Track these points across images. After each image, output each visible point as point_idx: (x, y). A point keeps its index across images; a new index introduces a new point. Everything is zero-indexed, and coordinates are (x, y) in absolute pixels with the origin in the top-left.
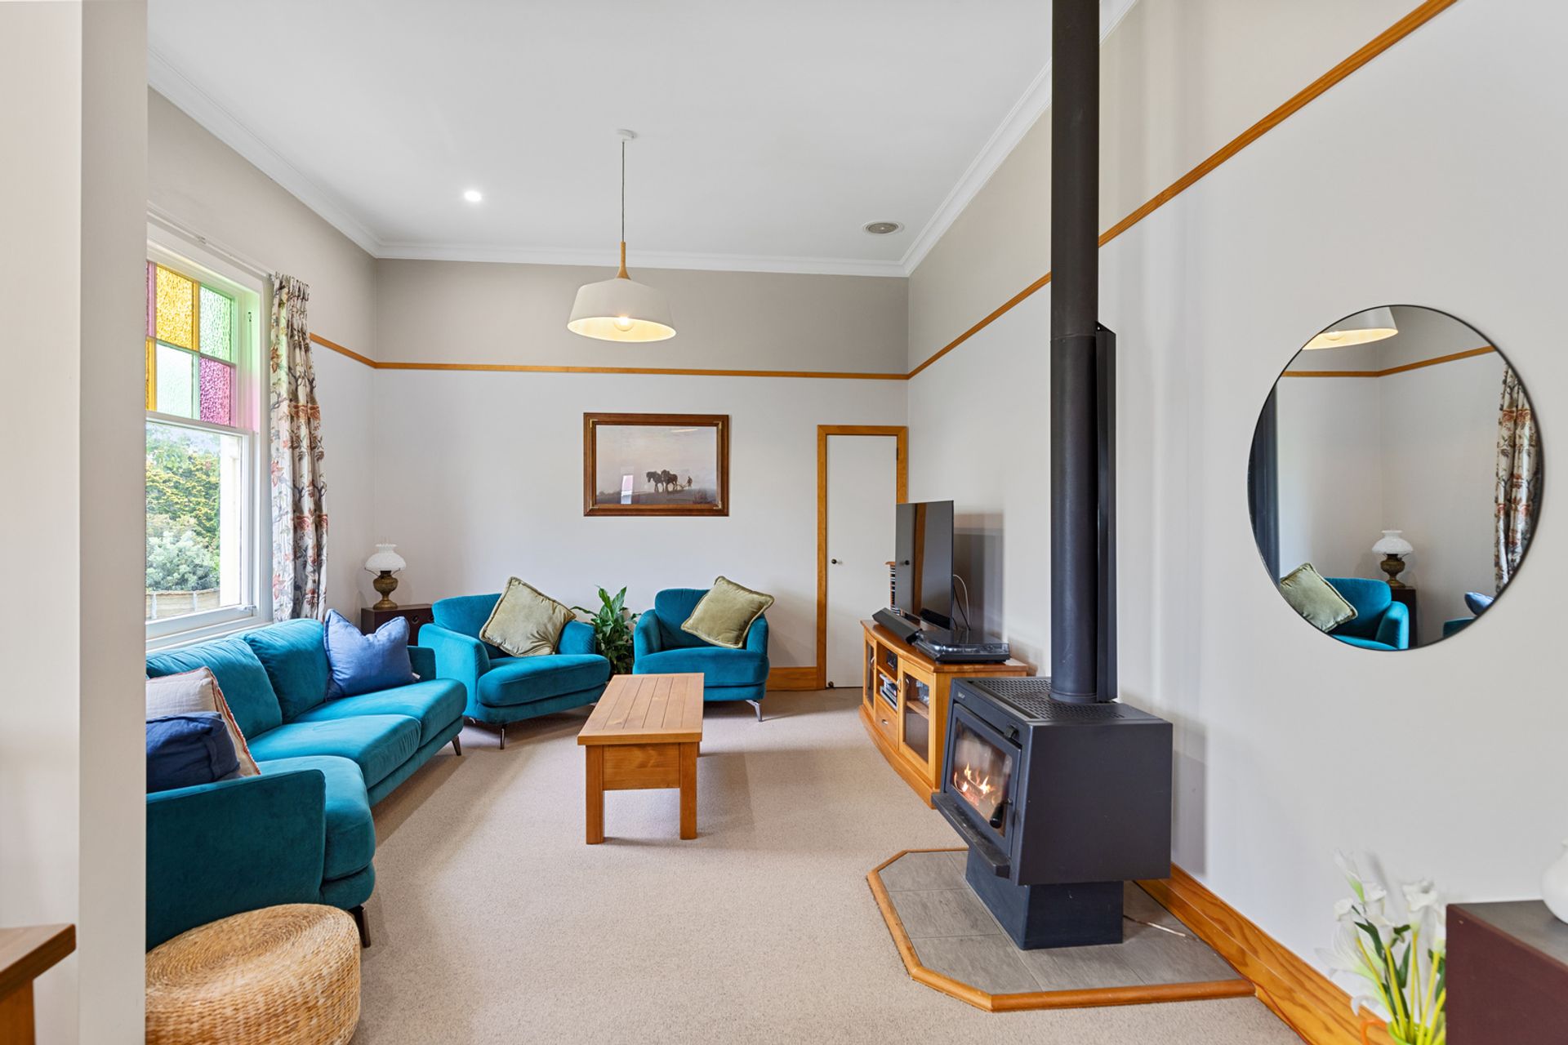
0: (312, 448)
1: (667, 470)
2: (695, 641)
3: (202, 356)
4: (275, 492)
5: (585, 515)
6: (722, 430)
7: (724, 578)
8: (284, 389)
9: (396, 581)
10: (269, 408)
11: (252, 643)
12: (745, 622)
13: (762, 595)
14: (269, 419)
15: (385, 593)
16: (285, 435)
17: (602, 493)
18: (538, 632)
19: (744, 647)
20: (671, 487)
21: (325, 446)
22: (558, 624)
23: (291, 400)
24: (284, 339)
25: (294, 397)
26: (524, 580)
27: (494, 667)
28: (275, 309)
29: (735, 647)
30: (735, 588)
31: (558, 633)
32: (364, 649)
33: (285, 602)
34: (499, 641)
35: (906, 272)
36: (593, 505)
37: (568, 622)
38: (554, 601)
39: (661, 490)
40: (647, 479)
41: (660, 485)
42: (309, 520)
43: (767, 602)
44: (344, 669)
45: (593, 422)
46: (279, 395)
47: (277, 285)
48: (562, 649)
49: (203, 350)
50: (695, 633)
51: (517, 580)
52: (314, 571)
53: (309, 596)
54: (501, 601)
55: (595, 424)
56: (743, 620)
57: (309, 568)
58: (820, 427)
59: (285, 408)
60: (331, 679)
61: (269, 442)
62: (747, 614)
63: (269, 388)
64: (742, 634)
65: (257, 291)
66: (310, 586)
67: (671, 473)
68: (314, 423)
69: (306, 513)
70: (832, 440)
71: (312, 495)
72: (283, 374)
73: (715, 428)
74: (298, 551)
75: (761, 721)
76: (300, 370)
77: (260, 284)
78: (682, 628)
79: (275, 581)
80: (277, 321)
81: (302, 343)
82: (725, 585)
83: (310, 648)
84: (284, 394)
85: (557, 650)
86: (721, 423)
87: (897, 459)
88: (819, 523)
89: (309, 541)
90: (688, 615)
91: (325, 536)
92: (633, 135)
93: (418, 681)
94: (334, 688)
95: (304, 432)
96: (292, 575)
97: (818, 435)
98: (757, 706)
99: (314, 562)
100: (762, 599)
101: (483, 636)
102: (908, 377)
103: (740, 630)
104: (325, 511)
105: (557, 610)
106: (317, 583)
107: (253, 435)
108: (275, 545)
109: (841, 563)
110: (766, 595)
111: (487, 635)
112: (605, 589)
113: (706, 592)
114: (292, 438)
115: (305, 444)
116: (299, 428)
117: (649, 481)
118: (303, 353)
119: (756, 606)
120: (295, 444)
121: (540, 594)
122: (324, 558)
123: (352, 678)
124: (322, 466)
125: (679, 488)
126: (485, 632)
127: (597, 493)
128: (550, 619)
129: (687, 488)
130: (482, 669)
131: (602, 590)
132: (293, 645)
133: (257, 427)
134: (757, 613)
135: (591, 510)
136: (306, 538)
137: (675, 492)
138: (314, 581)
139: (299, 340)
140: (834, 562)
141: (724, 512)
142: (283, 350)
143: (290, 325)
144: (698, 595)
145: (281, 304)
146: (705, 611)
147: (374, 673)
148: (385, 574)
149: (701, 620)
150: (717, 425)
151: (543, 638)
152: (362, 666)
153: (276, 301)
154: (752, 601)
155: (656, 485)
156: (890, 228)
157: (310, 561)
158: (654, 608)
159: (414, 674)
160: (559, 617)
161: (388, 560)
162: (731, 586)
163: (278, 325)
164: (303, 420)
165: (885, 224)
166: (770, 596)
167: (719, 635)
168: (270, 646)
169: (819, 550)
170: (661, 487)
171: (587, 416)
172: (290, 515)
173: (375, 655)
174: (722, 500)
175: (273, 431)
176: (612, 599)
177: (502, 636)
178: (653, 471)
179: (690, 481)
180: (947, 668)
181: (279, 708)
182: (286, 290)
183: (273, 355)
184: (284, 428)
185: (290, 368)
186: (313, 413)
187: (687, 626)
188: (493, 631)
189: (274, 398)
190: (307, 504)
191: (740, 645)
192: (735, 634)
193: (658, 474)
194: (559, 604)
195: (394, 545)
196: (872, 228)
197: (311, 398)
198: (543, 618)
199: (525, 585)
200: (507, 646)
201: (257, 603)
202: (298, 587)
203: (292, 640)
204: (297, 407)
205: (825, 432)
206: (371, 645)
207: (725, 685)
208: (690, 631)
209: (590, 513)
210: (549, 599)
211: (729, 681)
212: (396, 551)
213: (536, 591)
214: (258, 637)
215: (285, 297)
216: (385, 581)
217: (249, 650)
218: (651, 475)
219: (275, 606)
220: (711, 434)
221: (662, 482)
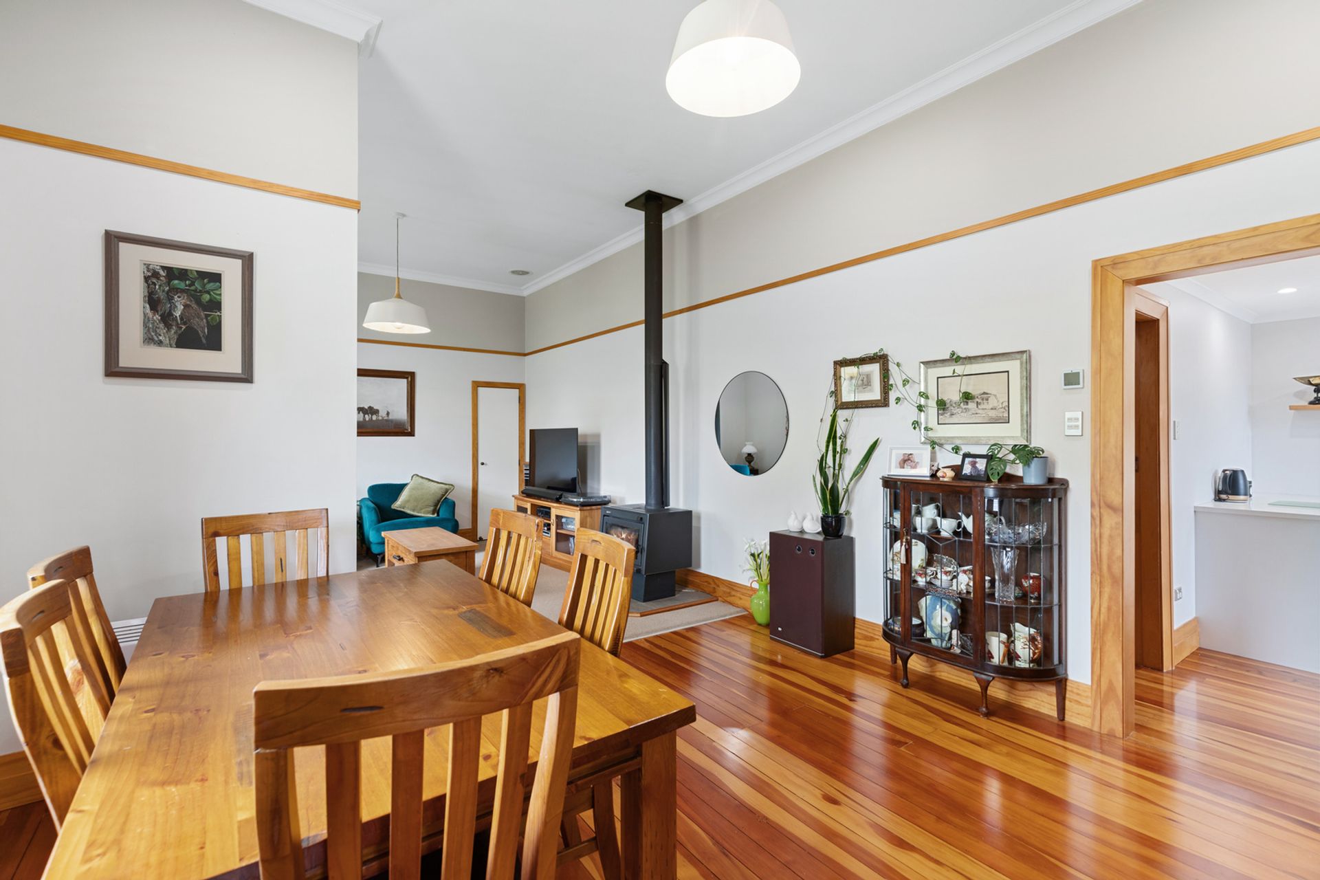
1: (372, 406)
2: (402, 515)
6: (410, 381)
7: (417, 475)
12: (438, 500)
13: (446, 484)
19: (439, 516)
20: (374, 418)
29: (433, 516)
30: (426, 481)
35: (525, 293)
39: (367, 419)
41: (366, 416)
43: (451, 489)
50: (402, 510)
56: (436, 499)
58: (473, 382)
62: (439, 496)
64: (436, 508)
67: (375, 408)
70: (481, 390)
73: (405, 380)
78: (392, 508)
82: (419, 480)
86: (410, 376)
87: (519, 402)
88: (473, 441)
90: (396, 499)
92: (404, 216)
97: (472, 387)
100: (447, 487)
102: (525, 355)
103: (434, 506)
109: (486, 464)
110: (449, 484)
113: (406, 485)
117: (359, 413)
119: (443, 491)
125: (380, 418)
129: (386, 418)
134: (445, 495)
137: (377, 420)
140: (483, 464)
141: (411, 434)
144: (401, 487)
146: (410, 496)
149: (407, 501)
150: (407, 378)
154: (441, 488)
155: (364, 416)
156: (524, 273)
158: (369, 496)
162: (423, 480)
165: (522, 272)
166: (452, 485)
167: (421, 509)
169: (473, 456)
174: (411, 426)
178: (361, 406)
179: (388, 414)
180: (585, 508)
187: (397, 505)
191: (436, 515)
192: (432, 508)
193: (365, 409)
196: (513, 272)
205: (477, 385)
208: (398, 509)
218: (361, 409)
220: (403, 383)
221: (368, 414)
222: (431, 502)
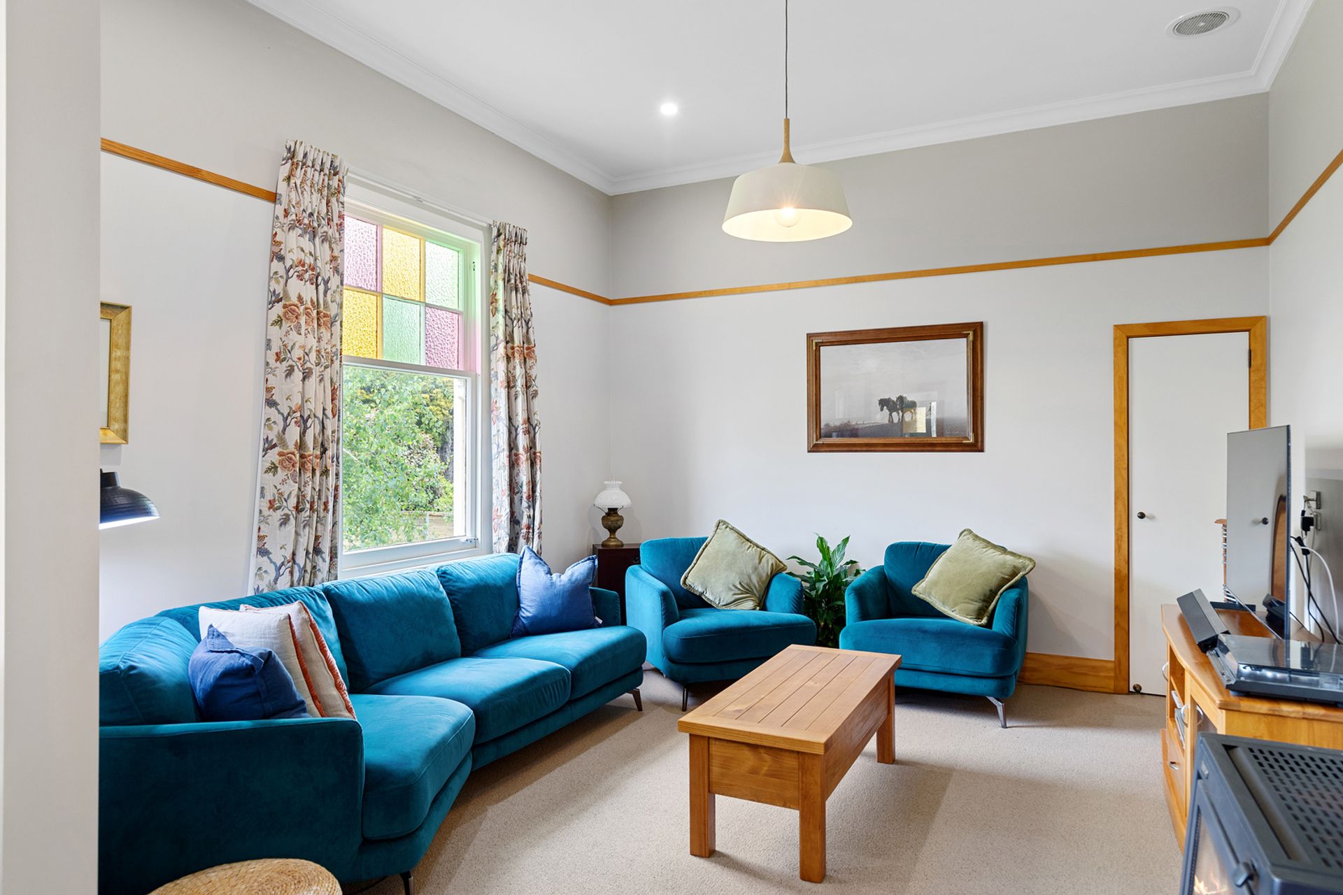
0: (527, 387)
2: (927, 610)
3: (427, 305)
4: (494, 432)
5: (809, 452)
6: (974, 343)
7: (970, 532)
8: (500, 332)
9: (622, 518)
10: (490, 350)
11: (443, 575)
12: (991, 591)
13: (1020, 556)
14: (490, 361)
15: (613, 530)
16: (502, 376)
17: (827, 425)
18: (740, 583)
19: (989, 625)
20: (907, 417)
21: (539, 385)
22: (764, 575)
23: (507, 342)
24: (501, 283)
25: (509, 339)
26: (733, 524)
27: (681, 618)
28: (494, 256)
29: (976, 623)
30: (983, 544)
31: (764, 586)
32: (547, 588)
33: (502, 535)
34: (700, 590)
35: (1263, 83)
36: (817, 440)
37: (776, 574)
38: (763, 549)
39: (896, 420)
40: (879, 407)
41: (894, 414)
42: (523, 457)
43: (1024, 568)
44: (529, 609)
45: (817, 344)
46: (497, 338)
47: (495, 233)
48: (768, 605)
49: (428, 301)
50: (928, 599)
51: (725, 523)
52: (529, 507)
53: (524, 531)
54: (706, 546)
55: (818, 345)
56: (988, 588)
57: (525, 504)
58: (1117, 327)
59: (501, 349)
60: (517, 617)
61: (490, 382)
62: (994, 582)
63: (489, 331)
64: (987, 607)
65: (477, 241)
66: (525, 521)
68: (529, 362)
69: (521, 451)
70: (1138, 344)
71: (527, 432)
72: (500, 317)
73: (965, 339)
74: (513, 487)
75: (1005, 727)
76: (515, 312)
77: (480, 234)
78: (913, 592)
79: (494, 515)
80: (496, 267)
81: (520, 285)
82: (969, 541)
83: (500, 583)
84: (501, 337)
85: (762, 605)
86: (974, 333)
87: (1250, 365)
88: (1116, 461)
89: (524, 477)
90: (921, 576)
91: (538, 472)
93: (600, 626)
94: (518, 626)
95: (519, 372)
96: (508, 510)
97: (1115, 339)
98: (1000, 706)
99: (528, 497)
100: (1018, 562)
101: (684, 583)
102: (1267, 241)
103: (984, 601)
104: (538, 449)
105: (764, 560)
106: (532, 518)
107: (476, 375)
108: (494, 481)
109: (1152, 518)
110: (1025, 558)
111: (687, 582)
112: (826, 538)
113: (945, 548)
114: (508, 377)
115: (520, 383)
116: (515, 368)
117: (882, 410)
118: (520, 296)
119: (1008, 571)
120: (510, 385)
121: (748, 540)
122: (538, 494)
123: (534, 617)
124: (536, 404)
125: (918, 417)
126: (686, 578)
127: (822, 427)
128: (756, 569)
130: (669, 618)
131: (821, 539)
132: (482, 580)
133: (479, 371)
134: (1009, 580)
135: (815, 445)
136: (521, 474)
137: (913, 421)
138: (529, 517)
139: (516, 283)
140: (1142, 516)
141: (977, 446)
142: (500, 296)
143: (507, 270)
144: (935, 552)
145: (498, 251)
146: (941, 573)
147: (554, 613)
148: (612, 511)
149: (935, 583)
150: (966, 336)
151: (747, 590)
152: (543, 605)
153: (495, 249)
154: (1003, 564)
155: (891, 415)
156: (1215, 19)
157: (525, 496)
158: (883, 564)
159: (597, 618)
160: (766, 568)
161: (615, 497)
162: (977, 542)
163: (496, 271)
164: (517, 360)
165: (1203, 17)
166: (1031, 560)
167: (956, 604)
168: (459, 579)
169: (1116, 498)
170: (896, 417)
171: (810, 336)
172: (506, 453)
173: (556, 595)
174: (975, 430)
175: (492, 372)
176: (832, 550)
177: (702, 585)
178: (886, 397)
180: (1247, 704)
181: (458, 640)
182: (503, 236)
183: (493, 300)
184: (500, 367)
185: (506, 311)
186: (528, 352)
187: (919, 590)
188: (694, 579)
189: (493, 341)
190: (522, 441)
191: (984, 621)
192: (977, 605)
193: (893, 401)
194: (769, 552)
195: (620, 482)
196: (1183, 28)
197: (527, 339)
198: (748, 568)
199: (732, 529)
200: (709, 596)
201: (479, 536)
202: (514, 521)
203: (483, 574)
204: (513, 348)
205: (1126, 334)
206: (552, 584)
207: (952, 671)
208: (922, 596)
209: (814, 448)
210: (758, 547)
211: (957, 667)
212: (622, 488)
213: (744, 537)
214: (450, 569)
215: (502, 243)
216: (612, 518)
217: (436, 581)
218: (884, 403)
219: (495, 539)
220: (960, 347)
221: (897, 410)
222: (981, 586)
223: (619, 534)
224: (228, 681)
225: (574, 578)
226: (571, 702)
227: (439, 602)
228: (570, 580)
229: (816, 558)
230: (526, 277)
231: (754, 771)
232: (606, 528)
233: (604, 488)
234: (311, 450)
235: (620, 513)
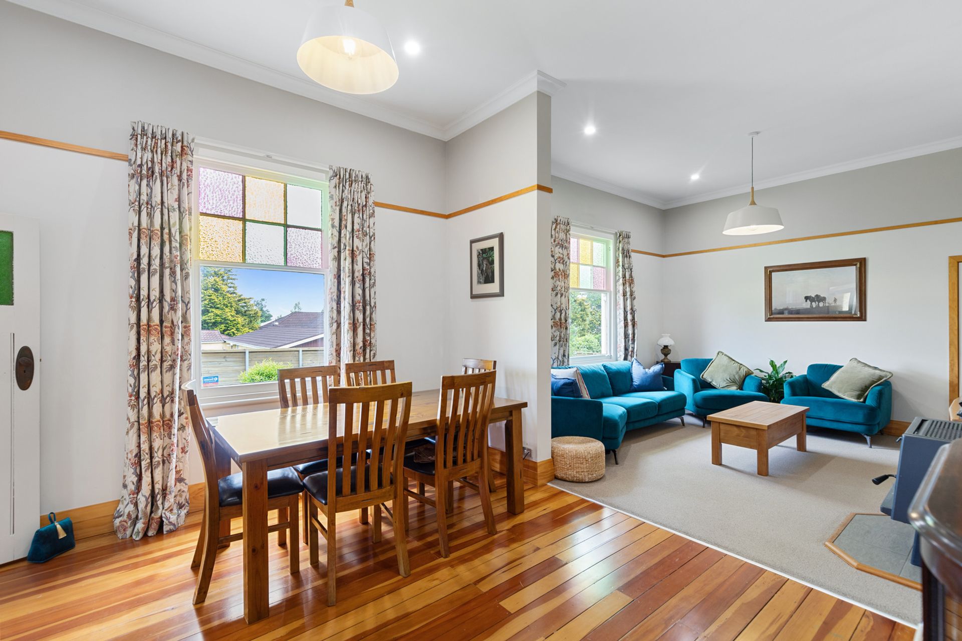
0: (631, 295)
1: (819, 294)
2: (830, 394)
3: (594, 266)
4: (618, 313)
5: (766, 321)
6: (860, 268)
7: (856, 359)
8: (621, 274)
9: (670, 350)
10: (616, 281)
11: (605, 367)
12: (866, 386)
13: (884, 371)
14: (616, 286)
15: (666, 355)
16: (621, 292)
17: (775, 309)
18: (730, 379)
19: (864, 401)
20: (821, 304)
21: (636, 294)
22: (742, 376)
23: (623, 278)
24: (621, 255)
25: (624, 276)
26: (725, 353)
27: (702, 391)
28: (618, 245)
29: (856, 400)
30: (863, 365)
31: (742, 381)
32: (644, 374)
33: (621, 354)
34: (710, 381)
36: (770, 316)
37: (748, 375)
38: (741, 364)
39: (814, 306)
40: (805, 300)
41: (813, 303)
42: (630, 323)
43: (886, 376)
44: (637, 381)
45: (769, 272)
46: (619, 276)
47: (618, 235)
48: (744, 388)
49: (594, 264)
50: (830, 390)
51: (721, 352)
52: (632, 343)
53: (630, 353)
54: (713, 362)
55: (771, 272)
56: (865, 385)
57: (630, 342)
58: (951, 258)
59: (621, 281)
60: (632, 385)
61: (616, 294)
62: (867, 383)
63: (616, 274)
64: (864, 394)
65: (611, 239)
66: (630, 349)
67: (822, 296)
68: (632, 286)
69: (629, 321)
71: (631, 313)
72: (620, 268)
73: (855, 267)
74: (626, 336)
75: (871, 447)
76: (626, 266)
77: (612, 236)
78: (822, 386)
79: (618, 347)
80: (619, 249)
81: (628, 255)
82: (855, 364)
83: (625, 371)
84: (621, 276)
85: (741, 388)
86: (861, 264)
89: (630, 332)
90: (828, 379)
91: (636, 330)
92: (758, 133)
93: (665, 390)
94: (632, 388)
95: (628, 289)
96: (624, 344)
97: (949, 264)
98: (868, 438)
99: (632, 340)
100: (883, 374)
101: (702, 377)
103: (862, 391)
104: (636, 320)
105: (742, 369)
106: (633, 348)
107: (611, 292)
108: (618, 333)
110: (887, 372)
111: (704, 377)
112: (774, 361)
113: (841, 367)
114: (624, 292)
115: (628, 294)
116: (626, 288)
117: (806, 301)
118: (628, 259)
119: (876, 377)
120: (624, 295)
121: (733, 360)
122: (636, 338)
123: (639, 385)
124: (635, 302)
125: (827, 305)
126: (703, 375)
127: (773, 309)
128: (737, 373)
129: (833, 304)
130: (696, 390)
131: (772, 361)
132: (618, 369)
133: (612, 290)
134: (877, 382)
135: (769, 318)
136: (629, 330)
137: (824, 307)
138: (632, 347)
139: (626, 254)
141: (862, 318)
142: (621, 260)
143: (623, 249)
144: (835, 368)
145: (620, 242)
146: (839, 378)
147: (647, 384)
148: (666, 347)
149: (834, 382)
150: (856, 265)
151: (733, 382)
152: (642, 380)
153: (618, 241)
154: (874, 374)
155: (811, 304)
157: (630, 339)
158: (806, 373)
159: (665, 388)
160: (743, 372)
161: (667, 341)
162: (860, 364)
163: (619, 250)
164: (627, 285)
166: (890, 373)
167: (845, 392)
168: (610, 368)
170: (814, 305)
171: (766, 268)
172: (623, 322)
173: (647, 377)
174: (861, 311)
175: (617, 290)
176: (777, 366)
177: (711, 378)
178: (809, 295)
179: (835, 300)
181: (611, 390)
182: (621, 236)
183: (617, 261)
184: (621, 288)
185: (623, 266)
186: (631, 282)
187: (826, 385)
188: (707, 375)
189: (617, 278)
190: (629, 317)
191: (862, 400)
192: (857, 393)
193: (813, 297)
194: (744, 366)
195: (669, 335)
197: (631, 276)
198: (733, 371)
199: (725, 355)
200: (714, 383)
201: (612, 355)
202: (626, 349)
203: (618, 367)
204: (625, 280)
205: (958, 261)
206: (646, 373)
207: (841, 420)
208: (827, 388)
209: (768, 320)
210: (738, 363)
211: (843, 418)
212: (670, 337)
213: (731, 359)
214: (607, 365)
215: (621, 239)
216: (666, 350)
217: (603, 368)
218: (807, 298)
219: (618, 356)
220: (852, 271)
221: (815, 302)
222: (860, 384)
223: (669, 357)
224: (563, 387)
225: (655, 371)
226: (658, 415)
227: (605, 376)
228: (653, 371)
229: (770, 370)
230: (630, 251)
231: (738, 435)
232: (662, 353)
233: (662, 337)
234: (563, 321)
235: (669, 348)
